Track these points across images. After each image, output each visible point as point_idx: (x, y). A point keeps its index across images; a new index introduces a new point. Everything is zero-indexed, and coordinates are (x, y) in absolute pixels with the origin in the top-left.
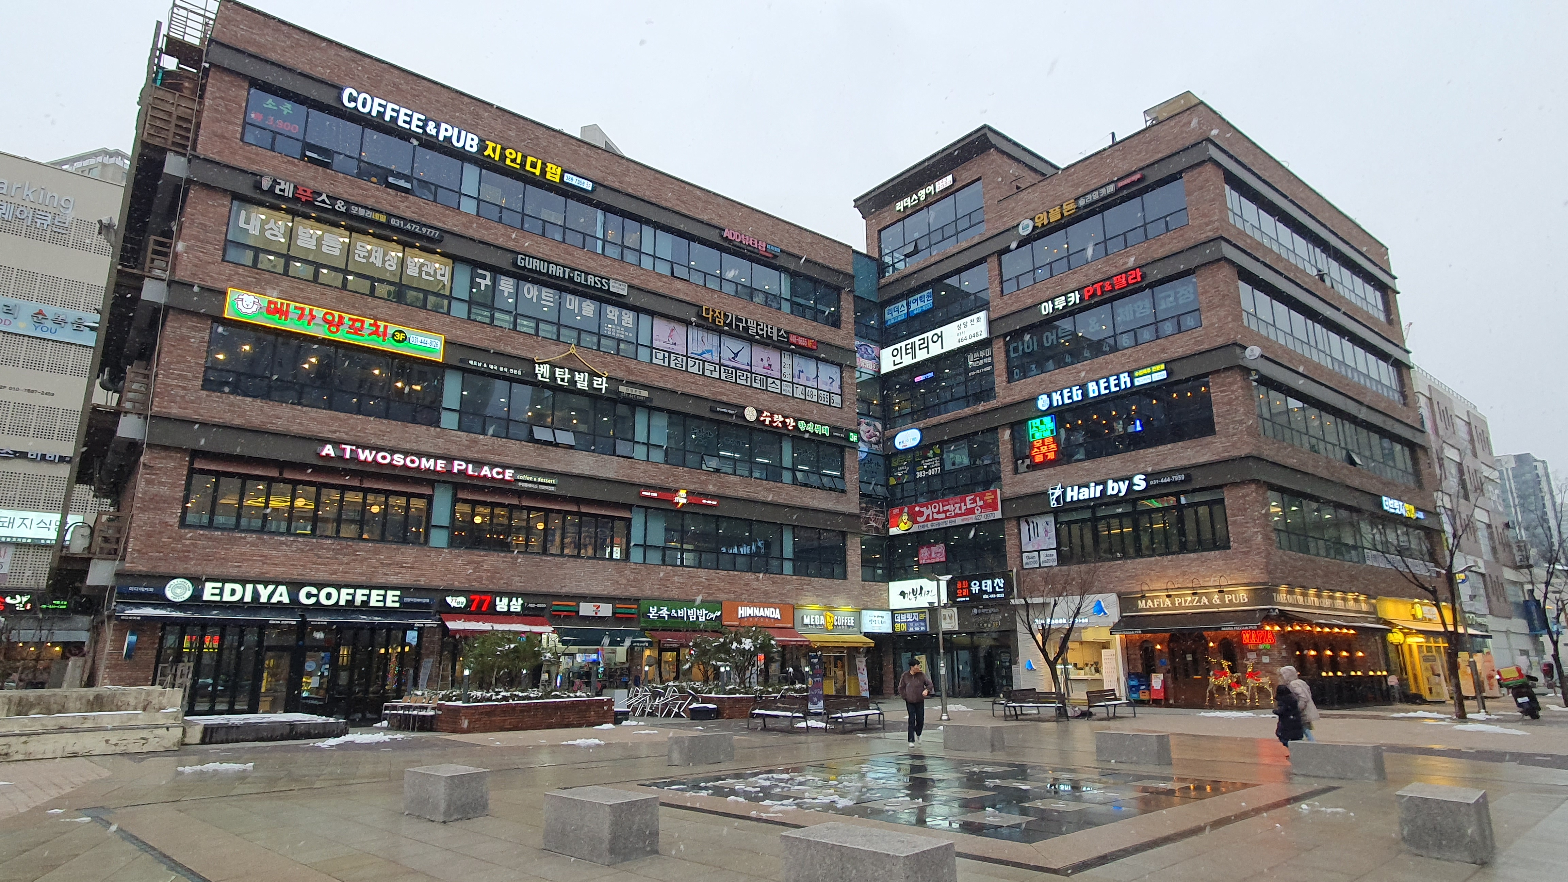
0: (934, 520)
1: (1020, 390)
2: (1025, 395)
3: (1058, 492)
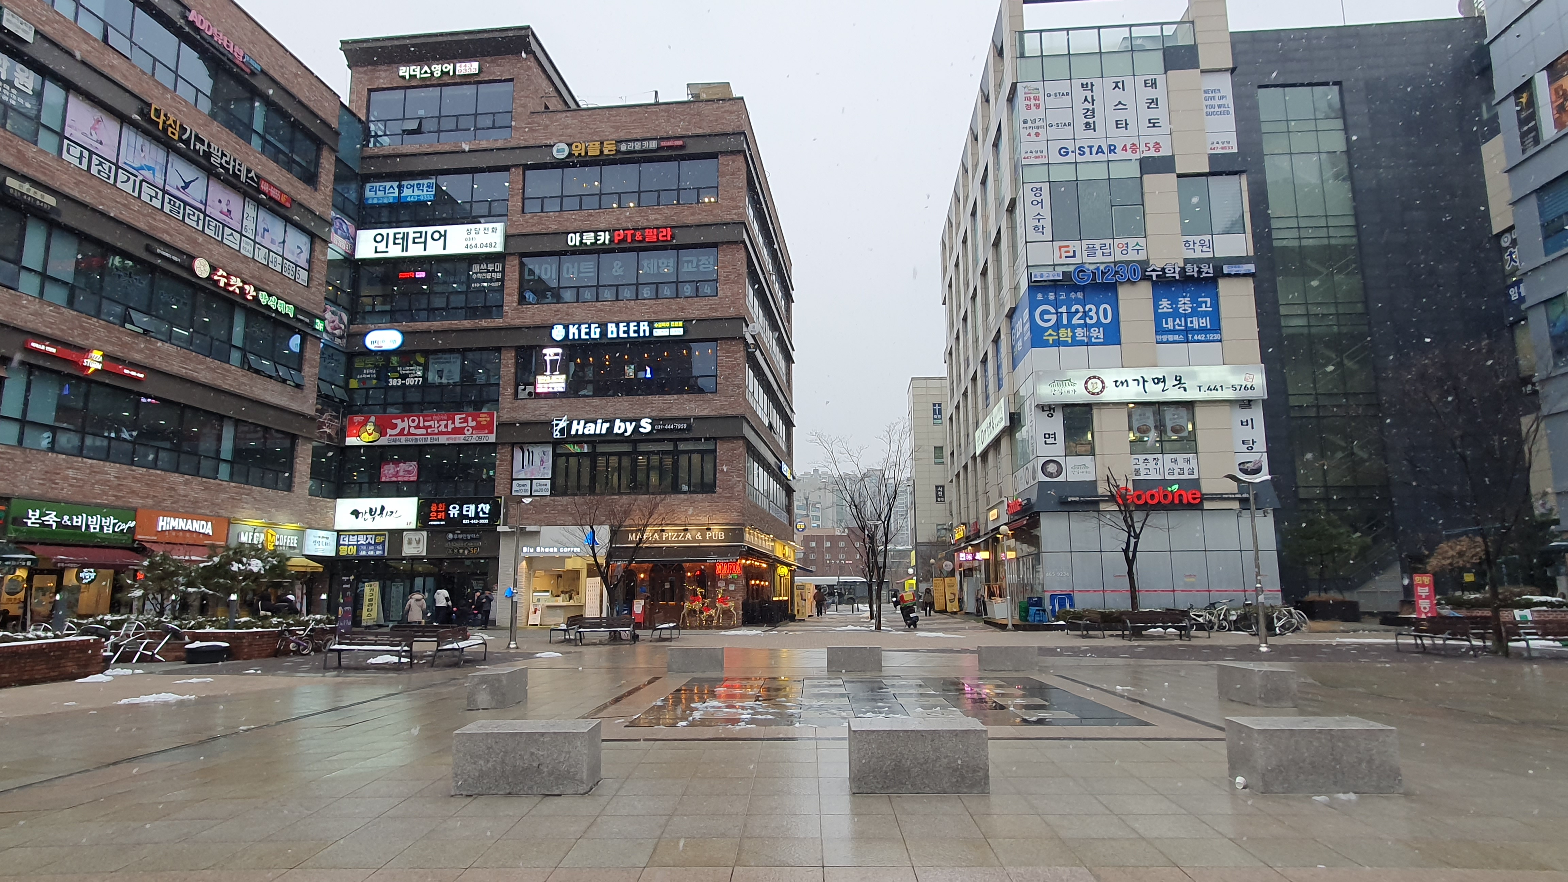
0: (409, 434)
1: (534, 314)
2: (538, 321)
3: (563, 424)
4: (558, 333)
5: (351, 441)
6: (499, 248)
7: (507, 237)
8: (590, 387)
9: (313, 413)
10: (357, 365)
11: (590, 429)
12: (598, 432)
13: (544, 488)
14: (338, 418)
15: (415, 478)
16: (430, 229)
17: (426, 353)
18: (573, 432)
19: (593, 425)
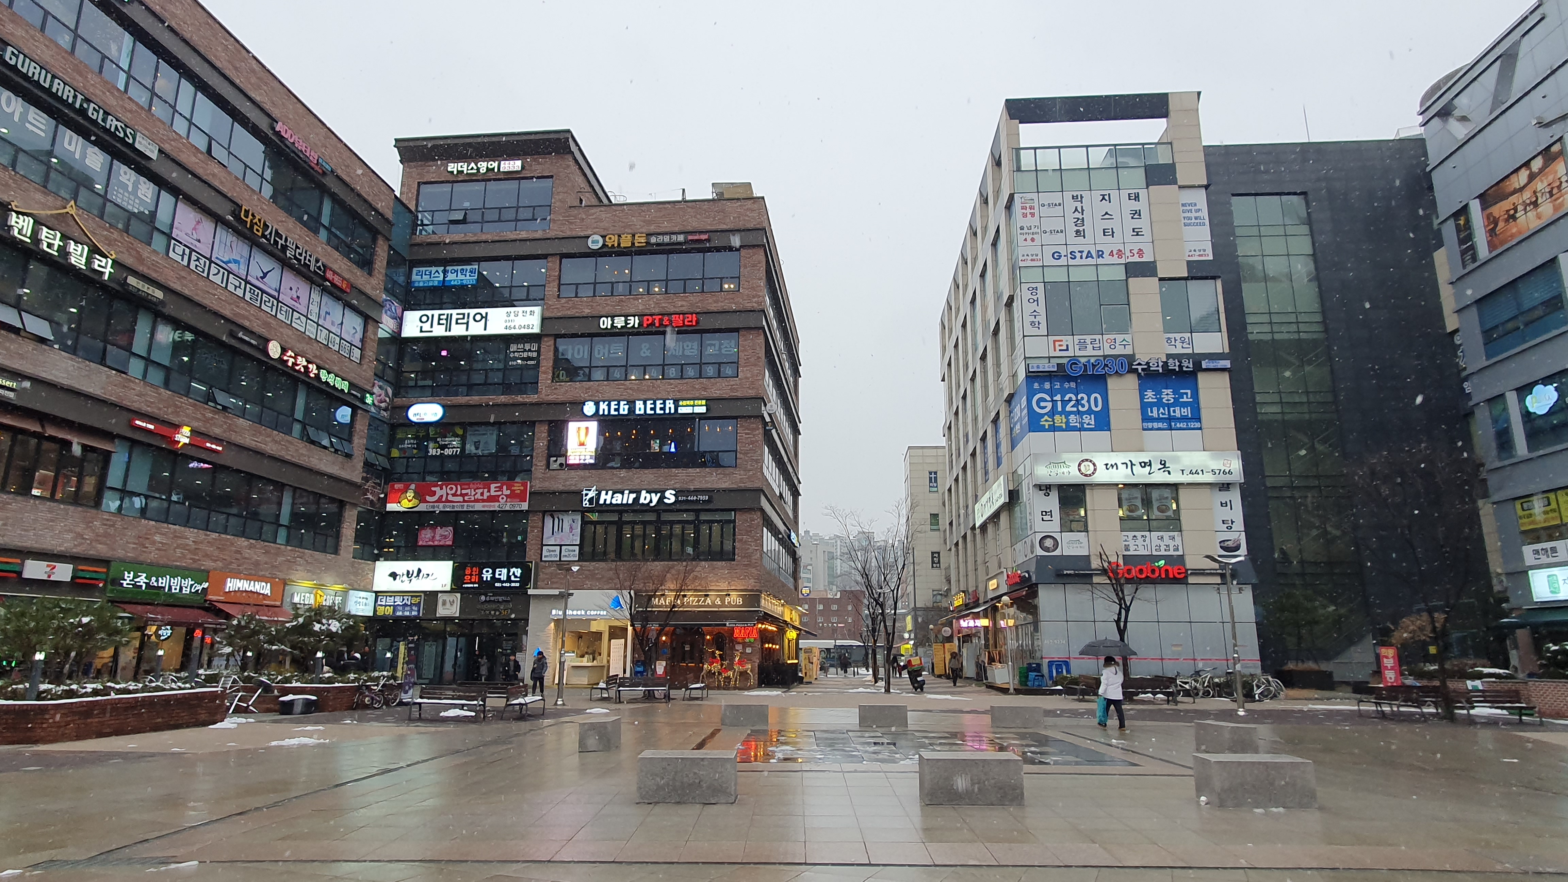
0: (447, 501)
1: (566, 391)
2: (568, 397)
3: (592, 494)
4: (589, 408)
5: (391, 507)
6: (536, 330)
7: (544, 319)
8: (618, 459)
9: (359, 480)
10: (399, 436)
11: (618, 499)
12: (625, 502)
13: (572, 554)
14: (380, 485)
15: (450, 543)
16: (473, 312)
17: (462, 425)
18: (601, 502)
19: (620, 496)
